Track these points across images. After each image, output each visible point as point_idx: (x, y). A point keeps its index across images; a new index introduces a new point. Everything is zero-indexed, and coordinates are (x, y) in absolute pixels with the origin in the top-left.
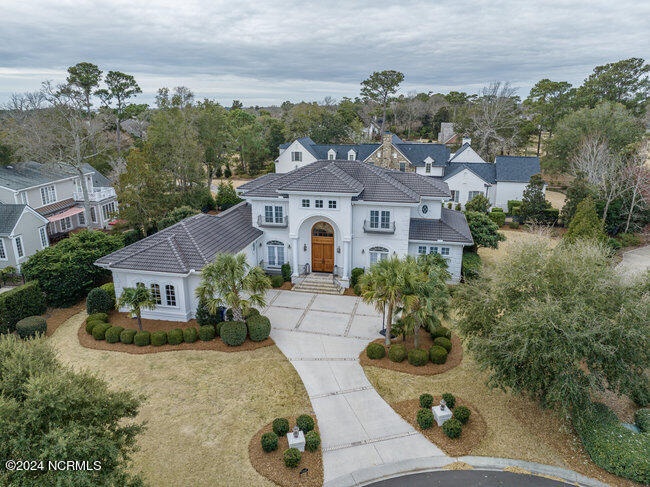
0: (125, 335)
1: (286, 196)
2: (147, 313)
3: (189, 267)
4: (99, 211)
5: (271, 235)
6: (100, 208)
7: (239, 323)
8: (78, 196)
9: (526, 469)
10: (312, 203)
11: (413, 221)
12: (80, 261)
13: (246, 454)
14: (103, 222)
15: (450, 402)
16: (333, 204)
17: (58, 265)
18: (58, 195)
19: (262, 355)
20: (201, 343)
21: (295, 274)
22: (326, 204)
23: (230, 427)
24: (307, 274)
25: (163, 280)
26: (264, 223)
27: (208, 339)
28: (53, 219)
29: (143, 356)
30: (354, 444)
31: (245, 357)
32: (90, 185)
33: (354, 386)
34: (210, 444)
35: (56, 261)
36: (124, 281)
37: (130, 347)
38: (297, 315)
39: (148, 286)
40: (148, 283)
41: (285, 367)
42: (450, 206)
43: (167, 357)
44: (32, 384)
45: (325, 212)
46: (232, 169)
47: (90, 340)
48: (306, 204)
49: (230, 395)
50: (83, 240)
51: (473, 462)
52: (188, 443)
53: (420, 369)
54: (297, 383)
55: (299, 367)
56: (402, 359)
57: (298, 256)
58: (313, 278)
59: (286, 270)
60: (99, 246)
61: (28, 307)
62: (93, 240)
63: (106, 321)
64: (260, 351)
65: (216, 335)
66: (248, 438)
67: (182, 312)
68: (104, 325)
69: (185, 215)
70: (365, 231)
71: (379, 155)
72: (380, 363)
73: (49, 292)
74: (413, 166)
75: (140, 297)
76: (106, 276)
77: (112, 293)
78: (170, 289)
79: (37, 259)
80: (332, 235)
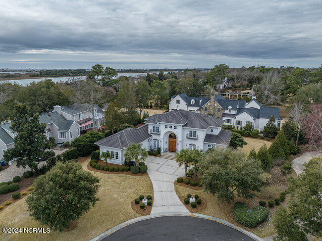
0: (101, 168)
1: (160, 124)
2: (109, 161)
3: (123, 147)
4: (98, 123)
5: (154, 137)
6: (99, 121)
7: (137, 166)
8: (91, 117)
9: (213, 219)
10: (168, 127)
11: (207, 135)
12: (90, 142)
13: (130, 204)
14: (99, 127)
15: (197, 197)
16: (175, 128)
17: (83, 143)
18: (85, 116)
19: (143, 177)
20: (125, 172)
21: (162, 151)
22: (173, 127)
23: (128, 197)
24: (167, 152)
25: (115, 150)
26: (152, 132)
27: (126, 171)
28: (82, 125)
29: (106, 174)
30: (163, 206)
31: (137, 177)
32: (95, 112)
33: (169, 190)
34: (121, 200)
35: (82, 141)
36: (103, 150)
37: (103, 171)
38: (159, 166)
39: (110, 152)
40: (110, 151)
41: (149, 182)
42: (238, 127)
43: (114, 175)
44: (78, 171)
45: (173, 130)
46: (153, 105)
47: (91, 168)
48: (166, 127)
49: (130, 188)
50: (91, 135)
51: (197, 215)
52: (115, 199)
53: (193, 187)
54: (151, 187)
55: (153, 182)
56: (188, 183)
57: (164, 145)
58: (169, 154)
59: (159, 149)
60: (97, 137)
61: (73, 155)
62: (95, 135)
63: (96, 162)
64: (142, 177)
65: (129, 170)
66: (132, 200)
67: (120, 161)
68: (95, 163)
69: (126, 127)
70: (187, 138)
71: (209, 104)
72: (180, 184)
73: (79, 151)
74: (223, 110)
75: (107, 155)
76: (97, 148)
77: (99, 153)
78: (117, 154)
79: (77, 140)
80: (176, 138)
